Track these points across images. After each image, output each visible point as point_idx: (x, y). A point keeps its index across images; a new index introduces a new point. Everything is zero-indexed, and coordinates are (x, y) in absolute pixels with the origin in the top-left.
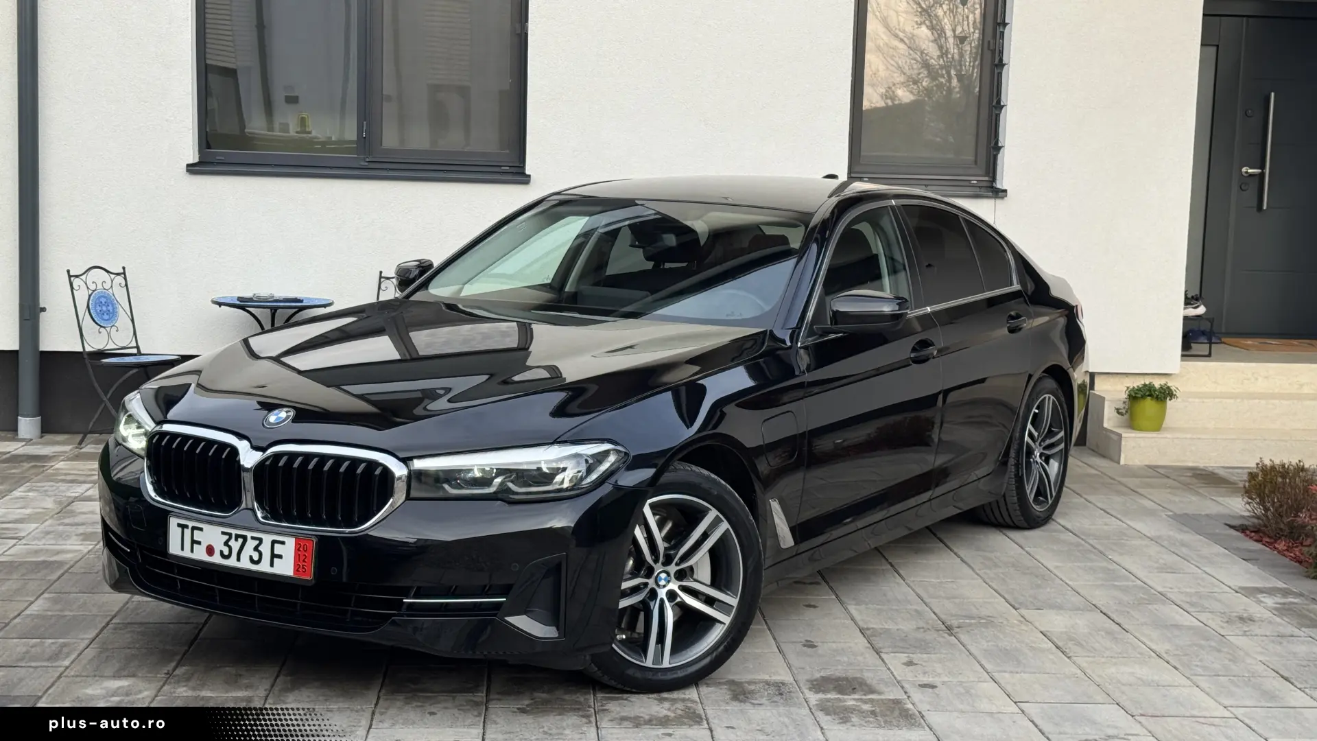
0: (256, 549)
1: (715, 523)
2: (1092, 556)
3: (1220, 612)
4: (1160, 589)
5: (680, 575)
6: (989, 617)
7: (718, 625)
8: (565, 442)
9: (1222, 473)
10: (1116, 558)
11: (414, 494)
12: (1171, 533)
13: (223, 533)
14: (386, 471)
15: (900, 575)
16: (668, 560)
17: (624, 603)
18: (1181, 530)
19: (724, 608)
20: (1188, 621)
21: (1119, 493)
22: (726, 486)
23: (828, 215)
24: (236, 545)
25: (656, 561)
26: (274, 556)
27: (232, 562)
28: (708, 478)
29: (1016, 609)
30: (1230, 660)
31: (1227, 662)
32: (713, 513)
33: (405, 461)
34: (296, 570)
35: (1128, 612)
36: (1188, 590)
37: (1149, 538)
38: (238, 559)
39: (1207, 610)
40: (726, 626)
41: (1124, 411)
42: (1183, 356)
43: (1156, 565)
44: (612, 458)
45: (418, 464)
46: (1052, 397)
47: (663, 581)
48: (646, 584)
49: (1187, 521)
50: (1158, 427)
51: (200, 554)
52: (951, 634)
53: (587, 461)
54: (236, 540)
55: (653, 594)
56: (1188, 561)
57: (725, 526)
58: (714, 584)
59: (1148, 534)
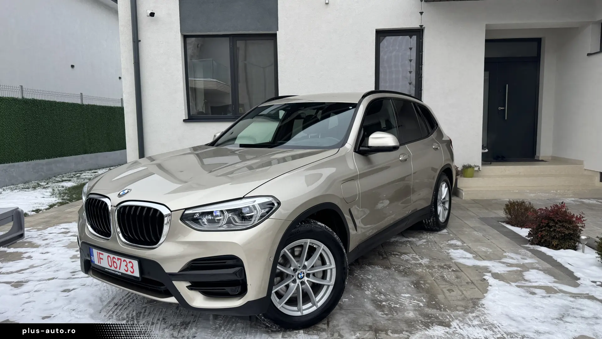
12: (479, 225)
18: (482, 224)
42: (482, 164)
43: (474, 239)
49: (485, 220)
59: (471, 226)
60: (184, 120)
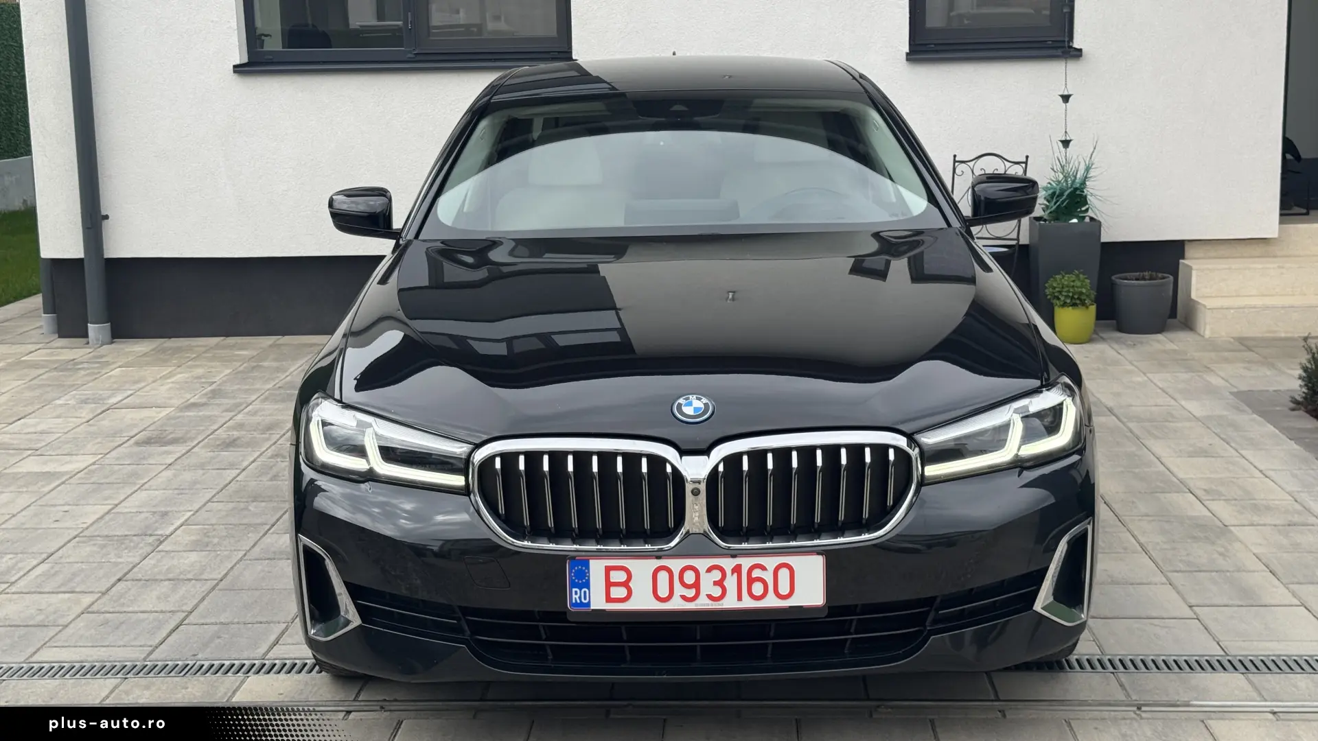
3: (1236, 500)
4: (1181, 475)
10: (1147, 443)
12: (1225, 413)
18: (1237, 409)
20: (1199, 510)
21: (1187, 369)
30: (1221, 554)
31: (1216, 556)
35: (1133, 502)
36: (1212, 476)
37: (1197, 419)
39: (1223, 498)
42: (1281, 216)
43: (1191, 449)
56: (1227, 443)
60: (234, 66)
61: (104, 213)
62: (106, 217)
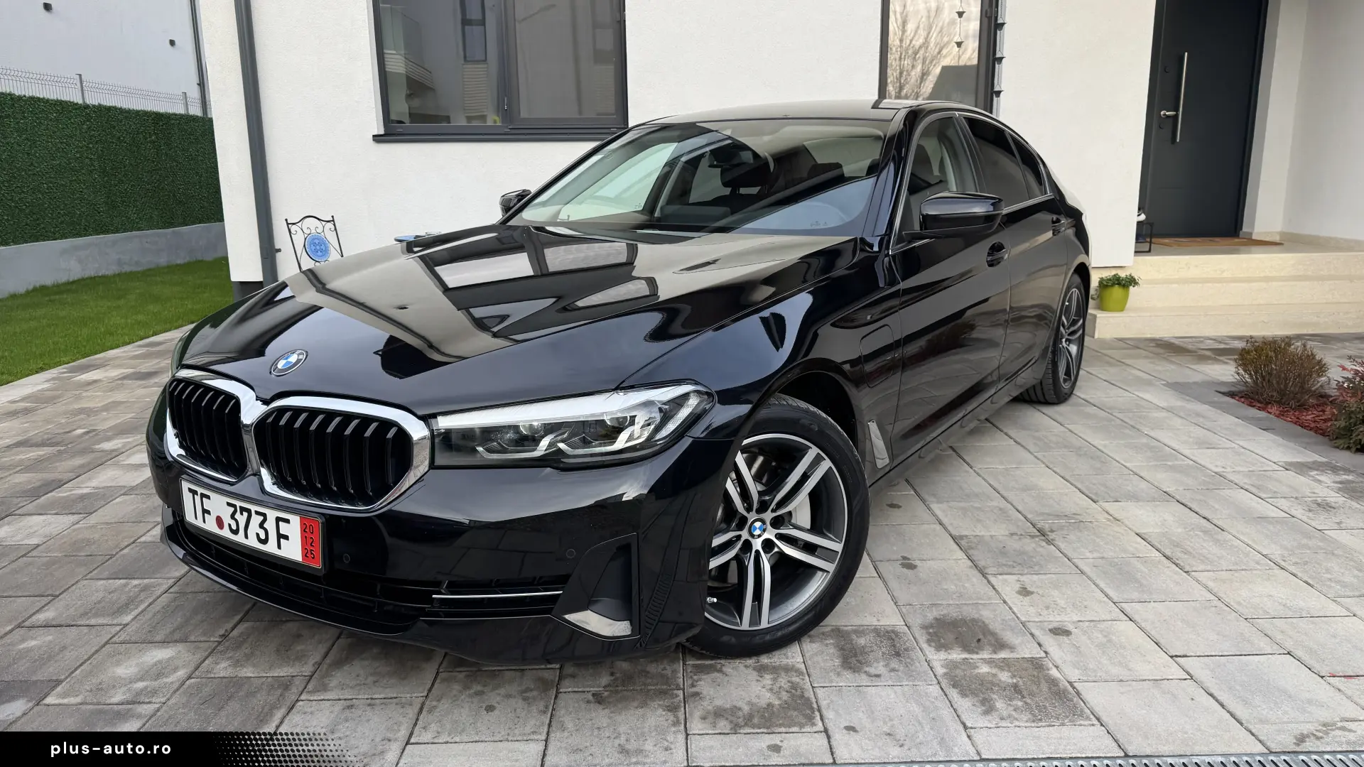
0: (261, 526)
1: (817, 461)
2: (1127, 431)
3: (1292, 497)
5: (777, 523)
6: (1074, 514)
7: (819, 573)
8: (632, 387)
9: (1176, 342)
10: (1152, 434)
11: (438, 462)
12: (1179, 403)
13: (229, 504)
14: (403, 435)
15: (964, 460)
16: (763, 507)
17: (714, 563)
18: (1185, 400)
19: (827, 554)
20: (1269, 510)
21: (1110, 364)
22: (827, 420)
23: (902, 126)
24: (242, 519)
25: (749, 509)
26: (281, 536)
27: (239, 538)
28: (807, 411)
29: (1095, 502)
32: (813, 452)
33: (425, 419)
34: (305, 555)
35: (1205, 502)
36: (1239, 469)
37: (1164, 409)
38: (246, 537)
39: (1278, 495)
40: (831, 574)
41: (1095, 297)
42: (1136, 252)
43: (1192, 440)
44: (693, 402)
45: (444, 423)
46: (1077, 291)
47: (758, 530)
48: (739, 537)
49: (1180, 388)
50: (1121, 308)
51: (210, 526)
52: (1049, 542)
53: (660, 410)
54: (242, 514)
55: (747, 546)
56: (1214, 433)
57: (826, 464)
58: (815, 528)
59: (1161, 405)
60: (374, 136)
61: (277, 247)
62: (279, 250)
